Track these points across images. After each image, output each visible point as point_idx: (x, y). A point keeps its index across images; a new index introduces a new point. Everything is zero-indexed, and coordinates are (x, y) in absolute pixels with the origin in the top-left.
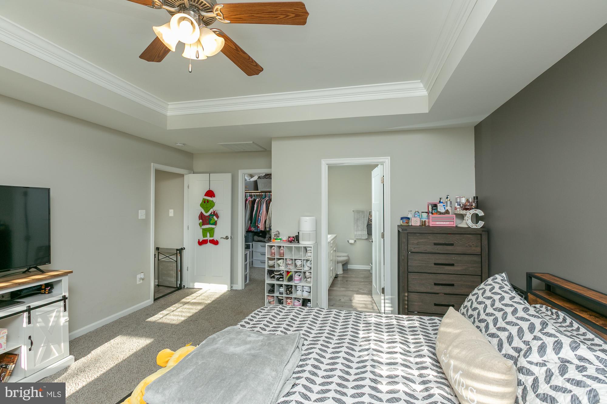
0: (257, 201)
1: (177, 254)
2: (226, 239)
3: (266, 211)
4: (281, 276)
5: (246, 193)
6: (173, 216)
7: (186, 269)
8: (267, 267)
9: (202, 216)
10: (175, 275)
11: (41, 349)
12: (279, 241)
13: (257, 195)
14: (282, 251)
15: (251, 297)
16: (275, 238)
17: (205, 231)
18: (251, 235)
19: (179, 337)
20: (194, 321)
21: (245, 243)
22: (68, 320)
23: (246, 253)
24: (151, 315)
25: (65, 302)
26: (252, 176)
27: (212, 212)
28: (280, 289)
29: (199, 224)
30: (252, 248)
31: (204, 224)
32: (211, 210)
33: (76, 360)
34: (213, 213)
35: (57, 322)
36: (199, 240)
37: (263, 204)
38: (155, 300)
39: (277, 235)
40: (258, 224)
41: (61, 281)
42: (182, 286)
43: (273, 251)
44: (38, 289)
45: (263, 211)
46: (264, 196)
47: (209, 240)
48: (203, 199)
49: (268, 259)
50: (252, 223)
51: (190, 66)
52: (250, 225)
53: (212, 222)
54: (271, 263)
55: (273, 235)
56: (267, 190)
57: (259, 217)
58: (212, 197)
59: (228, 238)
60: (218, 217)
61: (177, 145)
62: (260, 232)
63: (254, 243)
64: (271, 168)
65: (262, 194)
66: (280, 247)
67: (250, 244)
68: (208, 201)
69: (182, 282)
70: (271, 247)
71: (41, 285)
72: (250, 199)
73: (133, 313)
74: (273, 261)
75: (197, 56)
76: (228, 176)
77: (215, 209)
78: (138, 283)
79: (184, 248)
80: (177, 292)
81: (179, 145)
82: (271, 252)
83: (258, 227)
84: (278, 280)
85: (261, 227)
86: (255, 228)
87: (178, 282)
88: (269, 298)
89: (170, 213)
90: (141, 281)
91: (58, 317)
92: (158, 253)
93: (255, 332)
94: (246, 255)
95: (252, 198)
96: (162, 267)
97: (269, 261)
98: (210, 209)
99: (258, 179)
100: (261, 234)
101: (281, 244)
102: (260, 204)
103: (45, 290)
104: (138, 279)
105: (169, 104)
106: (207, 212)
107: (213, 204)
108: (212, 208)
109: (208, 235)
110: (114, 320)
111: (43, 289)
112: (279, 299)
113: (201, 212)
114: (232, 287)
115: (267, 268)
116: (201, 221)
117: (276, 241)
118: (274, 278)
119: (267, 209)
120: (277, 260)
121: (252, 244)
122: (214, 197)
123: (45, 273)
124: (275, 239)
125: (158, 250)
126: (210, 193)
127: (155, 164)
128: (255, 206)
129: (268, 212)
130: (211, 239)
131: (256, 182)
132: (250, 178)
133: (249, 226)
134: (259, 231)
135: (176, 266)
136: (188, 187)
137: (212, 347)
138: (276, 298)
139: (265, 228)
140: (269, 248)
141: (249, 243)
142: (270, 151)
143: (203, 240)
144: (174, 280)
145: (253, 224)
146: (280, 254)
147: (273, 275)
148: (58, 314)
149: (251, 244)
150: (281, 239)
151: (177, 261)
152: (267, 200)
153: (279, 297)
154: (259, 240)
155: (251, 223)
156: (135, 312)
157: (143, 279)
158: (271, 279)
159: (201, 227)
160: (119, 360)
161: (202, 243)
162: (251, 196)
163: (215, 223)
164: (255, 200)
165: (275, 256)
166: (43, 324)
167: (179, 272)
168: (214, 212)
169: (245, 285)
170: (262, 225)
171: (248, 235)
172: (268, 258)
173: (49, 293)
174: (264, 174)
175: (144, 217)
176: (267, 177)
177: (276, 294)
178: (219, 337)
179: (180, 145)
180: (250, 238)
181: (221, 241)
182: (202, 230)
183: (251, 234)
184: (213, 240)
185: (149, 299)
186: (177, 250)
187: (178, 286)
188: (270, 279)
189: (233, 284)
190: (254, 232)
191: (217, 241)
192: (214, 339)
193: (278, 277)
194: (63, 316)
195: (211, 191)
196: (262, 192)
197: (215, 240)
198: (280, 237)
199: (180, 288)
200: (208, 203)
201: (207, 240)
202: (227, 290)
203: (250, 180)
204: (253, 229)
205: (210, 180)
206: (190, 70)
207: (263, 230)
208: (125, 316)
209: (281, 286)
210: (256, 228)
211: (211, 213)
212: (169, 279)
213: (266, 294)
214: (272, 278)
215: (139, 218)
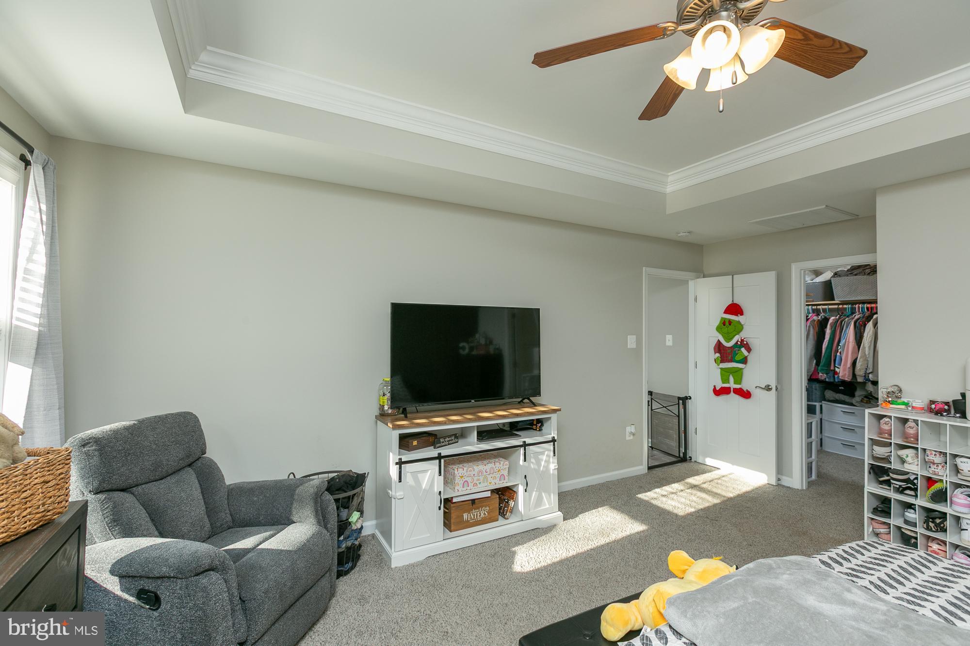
0: (831, 321)
1: (679, 404)
2: (767, 390)
3: (854, 341)
4: (909, 485)
5: (807, 305)
6: (672, 345)
7: (694, 431)
8: (868, 459)
9: (719, 347)
10: (676, 436)
11: (534, 493)
12: (903, 407)
13: (830, 310)
14: (912, 431)
15: (823, 509)
16: (890, 399)
17: (725, 374)
18: (818, 388)
19: (690, 538)
20: (712, 520)
21: (808, 401)
22: (557, 467)
23: (810, 421)
24: (646, 489)
25: (554, 445)
26: (817, 273)
27: (738, 341)
28: (906, 514)
29: (715, 360)
30: (821, 412)
31: (723, 360)
32: (737, 338)
33: (565, 520)
34: (739, 343)
35: (547, 467)
36: (715, 386)
37: (847, 327)
38: (650, 468)
39: (896, 395)
40: (835, 367)
41: (550, 418)
42: (688, 457)
43: (886, 427)
44: (530, 423)
45: (849, 342)
46: (848, 312)
47: (734, 388)
48: (722, 318)
49: (870, 441)
50: (821, 364)
51: (721, 101)
52: (815, 367)
53: (738, 358)
54: (880, 451)
55: (885, 393)
56: (856, 299)
57: (838, 354)
58: (737, 315)
59: (770, 389)
60: (749, 350)
61: (679, 235)
62: (840, 383)
63: (825, 405)
64: (876, 252)
65: (845, 306)
66: (905, 421)
67: (815, 406)
68: (730, 322)
69: (687, 451)
70: (880, 417)
71: (533, 420)
72: (815, 318)
73: (622, 479)
74: (887, 449)
75: (734, 81)
76: (770, 278)
77: (743, 335)
78: (628, 438)
79: (689, 396)
80: (679, 464)
81: (682, 235)
82: (880, 428)
83: (835, 373)
84: (901, 490)
85: (843, 372)
86: (827, 374)
87: (681, 449)
88: (876, 525)
89: (667, 341)
90: (632, 437)
91: (548, 462)
92: (652, 399)
93: (857, 586)
94: (809, 426)
95: (818, 315)
96: (657, 422)
97: (874, 446)
98: (736, 335)
99: (833, 277)
100: (842, 388)
101: (908, 415)
102: (839, 327)
103: (537, 426)
104: (627, 434)
105: (669, 176)
106: (729, 339)
107: (739, 328)
108: (738, 333)
109: (731, 379)
110: (600, 482)
111: (534, 425)
112: (903, 533)
113: (719, 340)
114: (779, 480)
115: (867, 461)
116: (718, 355)
117: (892, 406)
118: (890, 486)
119: (858, 338)
120: (897, 447)
121: (821, 406)
122: (742, 314)
123: (537, 406)
124: (889, 402)
125: (651, 395)
126: (734, 309)
127: (648, 269)
128: (828, 331)
129: (861, 343)
130: (738, 386)
131: (828, 285)
132: (814, 276)
133: (813, 369)
134: (838, 382)
135: (677, 424)
136: (696, 300)
137: (770, 581)
138: (895, 529)
139: (854, 375)
140: (874, 421)
141: (812, 402)
142: (873, 218)
143: (722, 388)
144: (674, 444)
145: (824, 366)
146: (905, 436)
147: (886, 478)
148: (548, 459)
149: (818, 405)
150: (907, 405)
151: (679, 416)
152: (858, 319)
153: (903, 530)
154: (837, 400)
155: (818, 364)
156: (624, 478)
157: (634, 435)
158: (881, 486)
159: (718, 365)
160: (611, 539)
161: (720, 392)
162: (817, 312)
163: (745, 361)
164: (826, 320)
165: (891, 439)
166: (536, 467)
167: (683, 434)
168: (742, 341)
169: (809, 482)
170: (844, 370)
171: (812, 388)
172: (872, 439)
173: (540, 430)
174: (849, 267)
175: (634, 346)
176: (855, 272)
177: (895, 521)
178: (780, 568)
179: (684, 234)
180: (816, 393)
181: (756, 393)
182: (720, 370)
183: (816, 386)
184: (741, 389)
185: (642, 465)
186: (679, 398)
187: (682, 455)
188: (876, 485)
189: (782, 475)
190: (826, 382)
191: (747, 391)
192: (770, 568)
193: (900, 486)
194: (553, 463)
195: (736, 304)
196: (843, 303)
197: (745, 390)
198: (903, 400)
199: (684, 459)
200: (730, 325)
201: (729, 388)
202: (767, 482)
203: (814, 281)
204: (822, 376)
205: (734, 286)
206: (721, 109)
207: (848, 378)
208: (613, 481)
209: (910, 506)
210: (831, 374)
211: (737, 343)
212: (667, 441)
213: (867, 514)
214: (881, 483)
215: (628, 347)
